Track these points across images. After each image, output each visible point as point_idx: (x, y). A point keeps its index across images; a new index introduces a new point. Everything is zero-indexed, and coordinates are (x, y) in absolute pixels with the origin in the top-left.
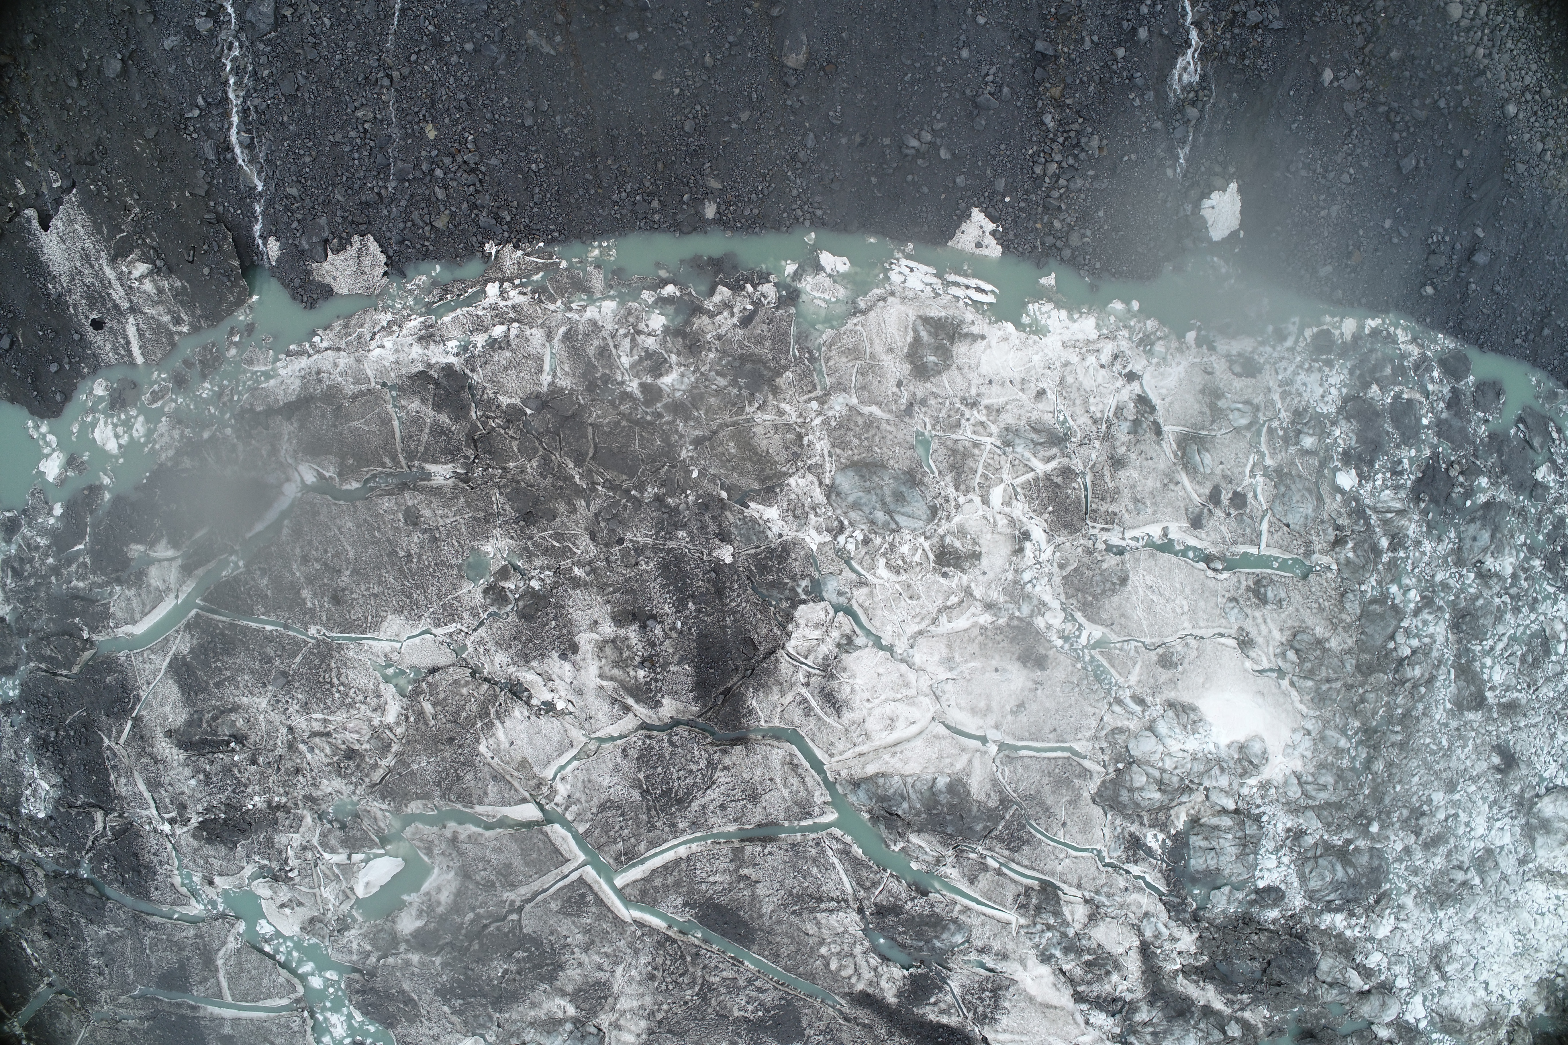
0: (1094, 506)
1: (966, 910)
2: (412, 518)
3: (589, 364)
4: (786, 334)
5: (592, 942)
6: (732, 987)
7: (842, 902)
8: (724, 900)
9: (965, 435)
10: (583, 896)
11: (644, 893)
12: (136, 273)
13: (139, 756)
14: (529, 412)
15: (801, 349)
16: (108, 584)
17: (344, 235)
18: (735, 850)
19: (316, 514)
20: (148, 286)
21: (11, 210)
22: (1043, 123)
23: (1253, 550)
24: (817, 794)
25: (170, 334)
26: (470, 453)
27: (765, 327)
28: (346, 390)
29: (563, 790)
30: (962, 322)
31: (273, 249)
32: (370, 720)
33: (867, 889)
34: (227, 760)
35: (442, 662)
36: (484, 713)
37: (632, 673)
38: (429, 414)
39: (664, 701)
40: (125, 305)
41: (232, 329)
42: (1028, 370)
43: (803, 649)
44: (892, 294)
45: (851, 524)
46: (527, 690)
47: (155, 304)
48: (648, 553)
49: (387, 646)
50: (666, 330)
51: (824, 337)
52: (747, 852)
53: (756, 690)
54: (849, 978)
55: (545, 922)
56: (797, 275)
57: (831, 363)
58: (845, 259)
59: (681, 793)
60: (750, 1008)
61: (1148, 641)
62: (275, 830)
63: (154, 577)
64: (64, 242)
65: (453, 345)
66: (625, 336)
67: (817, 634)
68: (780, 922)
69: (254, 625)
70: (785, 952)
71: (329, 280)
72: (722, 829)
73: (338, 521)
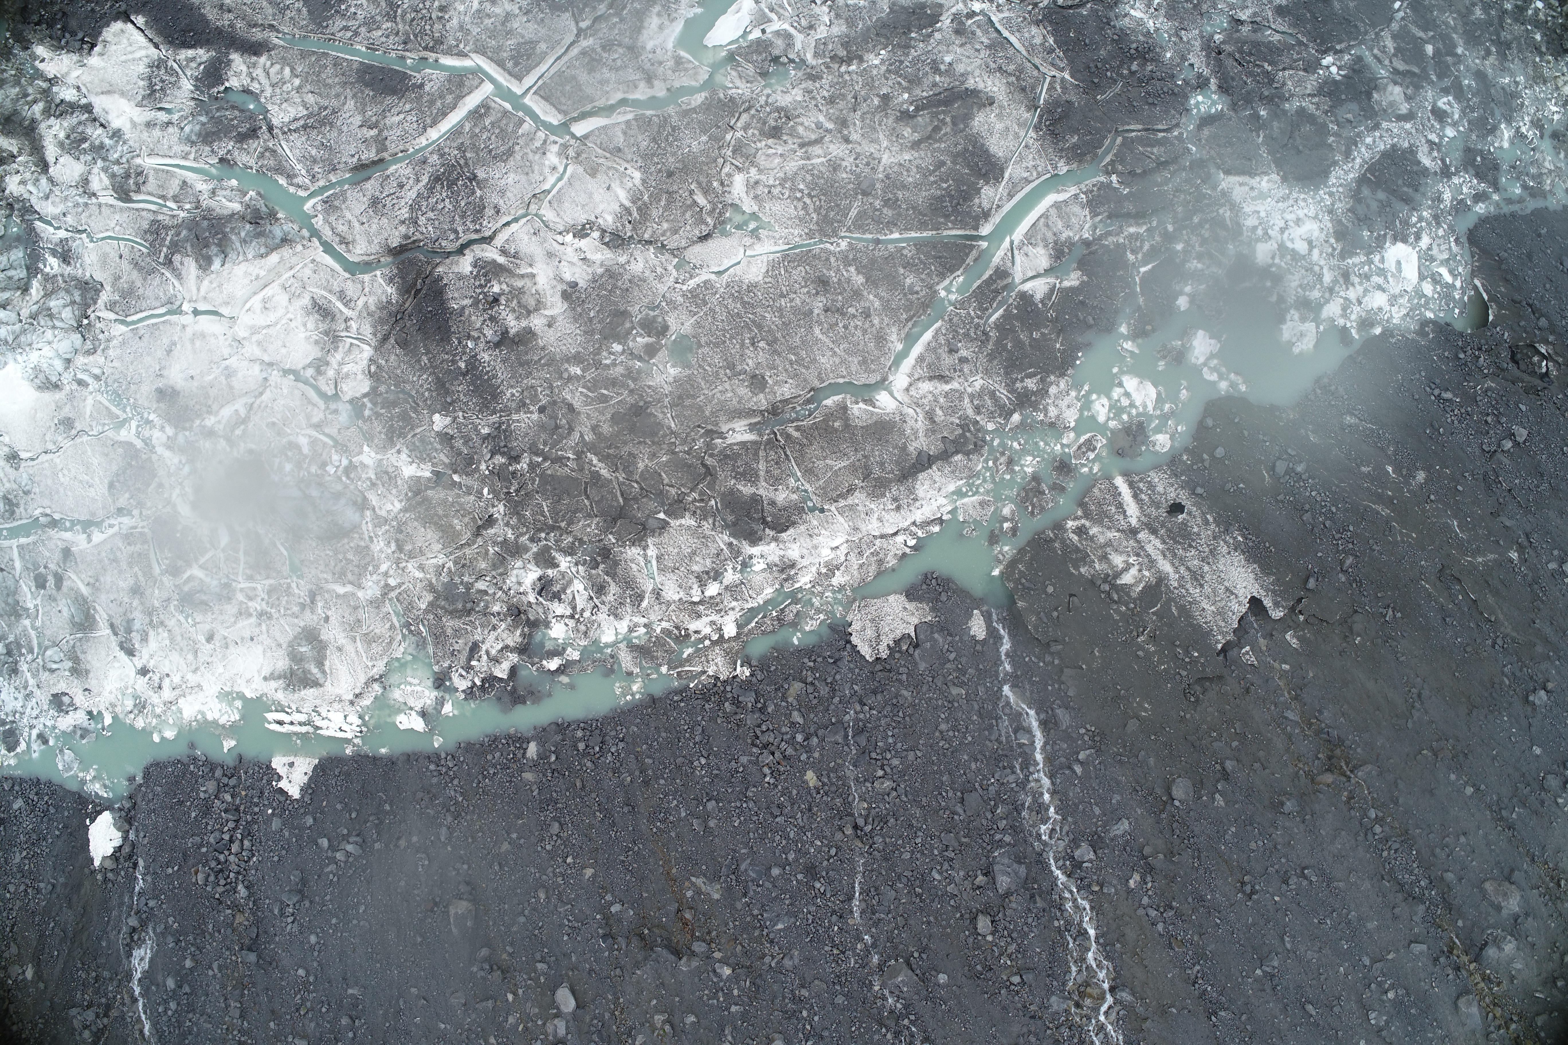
0: (146, 547)
1: (185, 157)
2: (757, 382)
3: (614, 576)
4: (436, 645)
5: (503, 24)
6: (371, 24)
7: (287, 131)
8: (389, 100)
9: (261, 586)
10: (516, 64)
11: (461, 85)
12: (1134, 571)
13: (1021, 70)
14: (662, 516)
15: (420, 633)
16: (1100, 238)
17: (897, 655)
18: (385, 149)
19: (864, 362)
20: (1118, 560)
21: (1300, 612)
22: (247, 887)
23: (23, 540)
24: (321, 223)
25: (1087, 515)
26: (709, 461)
27: (457, 647)
28: (863, 496)
29: (552, 158)
30: (285, 689)
31: (977, 628)
32: (760, 171)
33: (267, 149)
34: (918, 92)
35: (698, 248)
36: (644, 210)
37: (504, 287)
38: (763, 490)
39: (470, 269)
40: (1143, 535)
41: (1014, 535)
42: (224, 657)
43: (356, 351)
44: (352, 703)
45: (340, 479)
46: (606, 244)
47: (1109, 543)
48: (514, 405)
49: (759, 249)
50: (547, 625)
51: (402, 649)
52: (374, 151)
53: (389, 302)
54: (272, 64)
55: (549, 29)
56: (441, 702)
57: (388, 626)
58: (402, 727)
59: (438, 187)
60: (353, 10)
61: (85, 438)
62: (847, 36)
63: (1041, 258)
64: (1227, 589)
65: (759, 566)
66: (583, 610)
67: (345, 369)
68: (337, 96)
69: (913, 234)
70: (329, 70)
71: (911, 606)
72: (399, 165)
73: (837, 360)
